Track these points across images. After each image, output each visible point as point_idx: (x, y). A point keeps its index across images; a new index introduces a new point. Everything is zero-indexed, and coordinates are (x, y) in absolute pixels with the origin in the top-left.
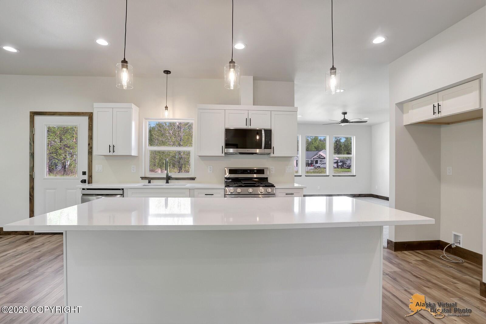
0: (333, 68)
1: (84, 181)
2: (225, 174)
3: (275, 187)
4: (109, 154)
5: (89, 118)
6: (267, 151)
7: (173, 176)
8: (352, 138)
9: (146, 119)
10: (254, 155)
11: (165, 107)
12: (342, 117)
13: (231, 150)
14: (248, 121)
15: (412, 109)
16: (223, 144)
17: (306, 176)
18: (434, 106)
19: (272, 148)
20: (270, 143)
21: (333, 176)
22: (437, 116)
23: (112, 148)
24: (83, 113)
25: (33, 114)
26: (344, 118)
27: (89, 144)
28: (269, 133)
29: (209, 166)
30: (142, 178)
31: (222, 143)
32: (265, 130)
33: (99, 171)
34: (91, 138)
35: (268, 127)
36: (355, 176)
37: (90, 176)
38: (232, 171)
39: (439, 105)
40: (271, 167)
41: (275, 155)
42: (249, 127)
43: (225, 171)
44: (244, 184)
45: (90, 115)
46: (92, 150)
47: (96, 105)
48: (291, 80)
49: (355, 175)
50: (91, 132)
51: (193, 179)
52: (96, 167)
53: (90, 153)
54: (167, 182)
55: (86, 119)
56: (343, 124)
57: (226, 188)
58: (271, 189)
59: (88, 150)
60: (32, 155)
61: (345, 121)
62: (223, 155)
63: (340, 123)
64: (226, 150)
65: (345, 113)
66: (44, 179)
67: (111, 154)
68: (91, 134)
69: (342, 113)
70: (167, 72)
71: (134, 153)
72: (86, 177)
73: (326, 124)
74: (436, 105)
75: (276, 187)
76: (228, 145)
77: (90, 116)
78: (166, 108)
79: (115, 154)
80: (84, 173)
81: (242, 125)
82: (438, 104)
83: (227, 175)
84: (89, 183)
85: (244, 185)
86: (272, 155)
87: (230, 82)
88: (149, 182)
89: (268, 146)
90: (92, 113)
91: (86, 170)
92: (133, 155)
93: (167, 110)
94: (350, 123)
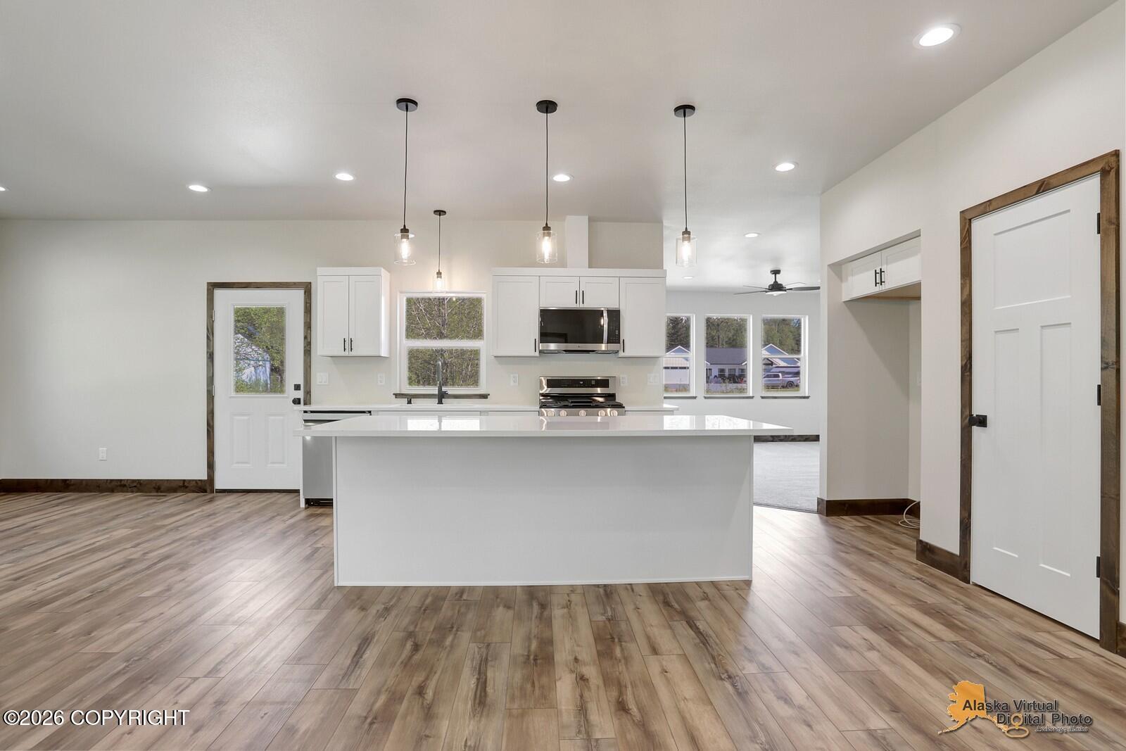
0: (686, 232)
1: (297, 401)
2: (542, 388)
3: (624, 407)
4: (343, 354)
5: (305, 292)
6: (613, 347)
7: (449, 392)
8: (802, 319)
9: (401, 292)
10: (591, 355)
11: (437, 273)
12: (770, 280)
13: (553, 346)
14: (579, 295)
15: (852, 275)
16: (536, 335)
17: (705, 398)
18: (876, 273)
19: (621, 341)
20: (617, 333)
21: (763, 397)
22: (879, 289)
23: (348, 344)
24: (295, 283)
25: (212, 286)
26: (776, 282)
27: (305, 338)
28: (615, 315)
29: (512, 375)
30: (397, 395)
31: (535, 333)
32: (608, 311)
33: (323, 383)
34: (308, 326)
35: (614, 306)
36: (808, 397)
37: (308, 393)
38: (551, 383)
39: (881, 272)
40: (621, 376)
41: (627, 353)
42: (580, 306)
43: (541, 381)
44: (572, 402)
45: (307, 286)
46: (310, 348)
47: (320, 270)
48: (659, 221)
49: (807, 395)
50: (309, 316)
51: (485, 396)
52: (318, 378)
53: (308, 352)
54: (440, 402)
55: (300, 294)
56: (775, 293)
57: (543, 409)
58: (617, 411)
59: (305, 347)
60: (211, 356)
61: (776, 287)
62: (537, 354)
63: (766, 292)
64: (542, 346)
65: (776, 272)
66: (231, 397)
67: (346, 353)
68: (308, 320)
69: (771, 271)
70: (440, 213)
71: (384, 352)
72: (300, 394)
73: (741, 292)
74: (878, 271)
75: (627, 408)
76: (545, 336)
77: (307, 288)
78: (439, 274)
79: (353, 353)
80: (297, 387)
81: (568, 303)
82: (881, 269)
83: (546, 390)
84: (305, 404)
85: (572, 404)
86: (621, 354)
87: (544, 254)
88: (409, 402)
89: (615, 337)
90: (310, 283)
91: (301, 382)
92: (383, 355)
93: (441, 277)
94: (785, 291)
